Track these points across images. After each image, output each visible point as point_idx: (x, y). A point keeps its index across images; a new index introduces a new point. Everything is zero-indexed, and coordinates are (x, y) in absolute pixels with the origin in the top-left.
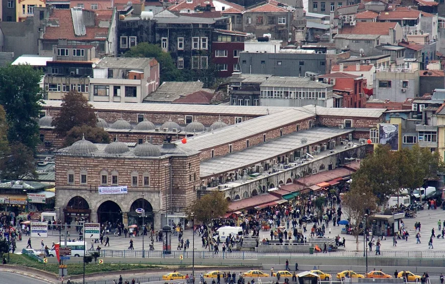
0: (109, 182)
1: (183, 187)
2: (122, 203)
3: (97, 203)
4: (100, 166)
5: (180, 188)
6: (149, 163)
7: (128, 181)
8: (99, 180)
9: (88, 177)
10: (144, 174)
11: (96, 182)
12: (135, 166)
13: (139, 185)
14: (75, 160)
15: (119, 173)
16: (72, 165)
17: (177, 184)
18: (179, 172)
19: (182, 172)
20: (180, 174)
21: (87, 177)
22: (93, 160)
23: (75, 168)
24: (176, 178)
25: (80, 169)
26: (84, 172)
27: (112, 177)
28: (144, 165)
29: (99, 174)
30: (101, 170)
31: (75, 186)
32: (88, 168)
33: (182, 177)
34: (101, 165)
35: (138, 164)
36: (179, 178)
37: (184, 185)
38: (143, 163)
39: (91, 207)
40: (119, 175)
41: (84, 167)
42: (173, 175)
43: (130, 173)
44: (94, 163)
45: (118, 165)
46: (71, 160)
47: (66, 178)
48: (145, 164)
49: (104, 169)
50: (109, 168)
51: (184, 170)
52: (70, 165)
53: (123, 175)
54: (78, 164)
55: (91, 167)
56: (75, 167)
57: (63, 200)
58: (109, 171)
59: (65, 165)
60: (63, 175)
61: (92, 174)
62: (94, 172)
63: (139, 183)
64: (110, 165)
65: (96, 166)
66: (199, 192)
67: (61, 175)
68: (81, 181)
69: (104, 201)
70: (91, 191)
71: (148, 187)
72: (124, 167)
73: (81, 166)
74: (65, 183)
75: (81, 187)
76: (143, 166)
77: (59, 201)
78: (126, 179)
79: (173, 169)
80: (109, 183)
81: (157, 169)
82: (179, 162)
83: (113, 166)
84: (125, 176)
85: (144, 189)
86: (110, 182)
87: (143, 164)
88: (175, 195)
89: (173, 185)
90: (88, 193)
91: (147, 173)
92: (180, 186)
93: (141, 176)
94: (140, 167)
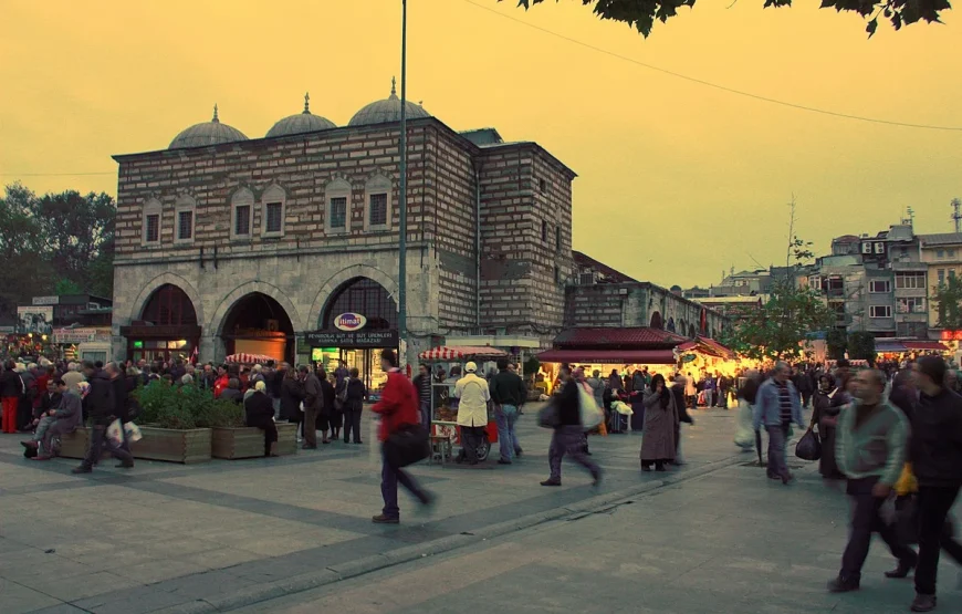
0: (254, 226)
1: (517, 251)
2: (294, 300)
3: (218, 304)
4: (232, 175)
5: (509, 256)
6: (389, 142)
7: (317, 217)
8: (226, 225)
9: (198, 216)
10: (370, 184)
11: (217, 230)
12: (338, 161)
13: (353, 229)
14: (165, 168)
15: (288, 191)
16: (156, 184)
17: (498, 245)
18: (504, 202)
19: (517, 201)
20: (510, 210)
21: (193, 216)
22: (214, 159)
23: (164, 194)
24: (496, 223)
25: (176, 193)
26: (187, 203)
27: (265, 209)
28: (372, 153)
29: (228, 204)
30: (235, 189)
31: (162, 250)
32: (198, 188)
33: (516, 217)
34: (235, 171)
35: (349, 151)
36: (506, 223)
37: (522, 247)
38: (366, 144)
39: (202, 319)
40: (289, 197)
41: (187, 185)
42: (486, 216)
43: (324, 186)
44: (215, 170)
45: (285, 166)
46: (155, 169)
47: (140, 228)
48: (377, 147)
49: (243, 183)
50: (258, 177)
51: (524, 192)
52: (150, 185)
53: (300, 197)
54: (172, 178)
55: (207, 183)
56: (165, 190)
57: (128, 299)
58: (258, 188)
59: (139, 185)
60: (132, 220)
61: (208, 205)
62: (216, 197)
63: (353, 219)
64: (262, 169)
65: (219, 177)
66: (570, 291)
67: (127, 221)
68: (177, 233)
69: (238, 295)
70: (202, 262)
71: (384, 233)
72: (305, 167)
73: (180, 185)
74: (135, 245)
75: (175, 253)
76: (368, 157)
77: (119, 305)
78: (310, 209)
79: (484, 196)
80: (256, 230)
81: (416, 161)
82: (507, 167)
83: (271, 171)
84: (305, 201)
85: (370, 241)
86: (259, 225)
87: (368, 149)
88: (491, 283)
89: (487, 249)
90: (194, 268)
91: (380, 180)
92: (511, 252)
93: (361, 192)
94: (358, 159)
